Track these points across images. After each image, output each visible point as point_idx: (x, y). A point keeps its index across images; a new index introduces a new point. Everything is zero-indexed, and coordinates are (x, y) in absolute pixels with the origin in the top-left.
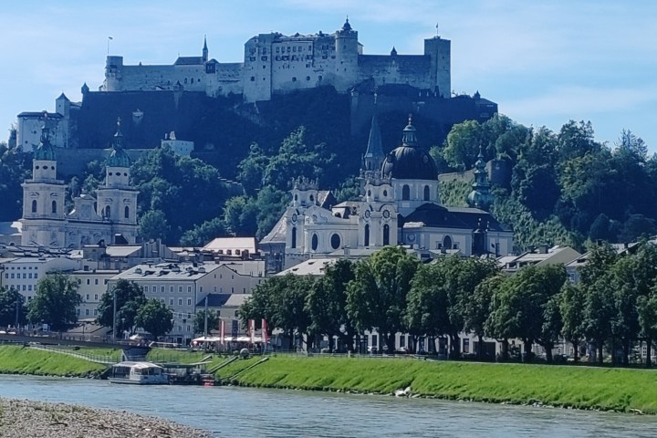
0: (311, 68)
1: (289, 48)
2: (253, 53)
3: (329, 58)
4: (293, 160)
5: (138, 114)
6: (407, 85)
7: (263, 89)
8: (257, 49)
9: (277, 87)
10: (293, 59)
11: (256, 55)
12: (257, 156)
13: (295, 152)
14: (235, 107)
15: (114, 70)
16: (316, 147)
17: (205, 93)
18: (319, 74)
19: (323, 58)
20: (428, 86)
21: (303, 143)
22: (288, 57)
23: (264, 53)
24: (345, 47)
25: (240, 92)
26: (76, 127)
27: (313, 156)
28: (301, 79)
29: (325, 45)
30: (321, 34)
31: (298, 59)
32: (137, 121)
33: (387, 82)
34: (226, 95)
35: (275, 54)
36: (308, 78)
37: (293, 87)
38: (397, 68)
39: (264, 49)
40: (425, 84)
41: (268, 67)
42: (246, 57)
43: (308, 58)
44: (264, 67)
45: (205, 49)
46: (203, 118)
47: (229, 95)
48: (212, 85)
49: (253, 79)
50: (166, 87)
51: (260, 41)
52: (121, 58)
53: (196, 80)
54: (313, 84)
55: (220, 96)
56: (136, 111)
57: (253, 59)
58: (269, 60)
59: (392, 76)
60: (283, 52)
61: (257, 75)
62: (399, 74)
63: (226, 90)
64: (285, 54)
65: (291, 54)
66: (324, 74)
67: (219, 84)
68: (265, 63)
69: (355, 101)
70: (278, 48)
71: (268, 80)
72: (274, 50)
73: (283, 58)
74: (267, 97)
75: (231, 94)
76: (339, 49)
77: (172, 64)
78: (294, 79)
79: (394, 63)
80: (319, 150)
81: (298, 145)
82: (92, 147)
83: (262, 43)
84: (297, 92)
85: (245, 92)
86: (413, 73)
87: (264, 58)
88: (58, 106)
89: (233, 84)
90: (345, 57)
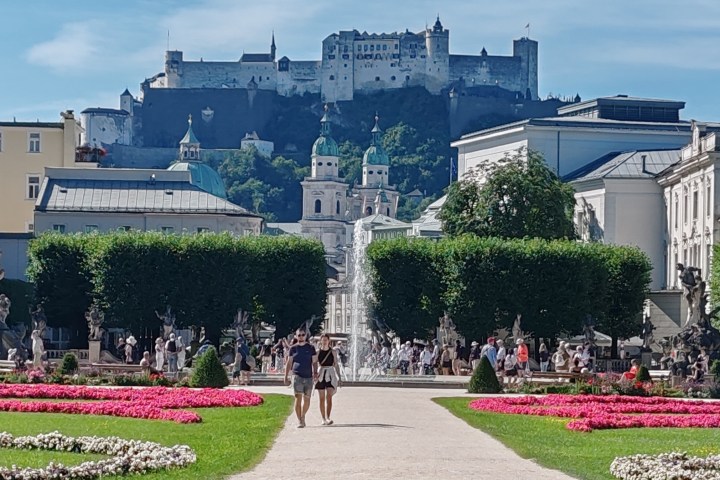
0: (397, 68)
1: (372, 46)
2: (332, 51)
3: (418, 58)
4: (395, 162)
5: (208, 112)
6: (497, 86)
7: (344, 88)
8: (337, 46)
9: (359, 87)
10: (376, 58)
11: (335, 52)
12: (349, 158)
13: (395, 154)
14: (312, 107)
15: (175, 65)
16: (418, 149)
17: (276, 92)
18: (406, 74)
19: (411, 57)
20: (518, 88)
21: (402, 145)
22: (371, 56)
23: (346, 50)
24: (438, 46)
25: (316, 92)
26: (140, 125)
27: (416, 159)
28: (386, 78)
29: (413, 43)
30: (408, 33)
31: (381, 58)
32: (207, 120)
33: (478, 83)
34: (302, 94)
35: (357, 53)
36: (394, 78)
37: (377, 87)
38: (488, 69)
39: (346, 47)
40: (515, 86)
41: (350, 65)
42: (324, 55)
43: (394, 56)
44: (346, 65)
45: (273, 46)
46: (280, 118)
47: (305, 94)
48: (285, 83)
49: (332, 78)
50: (232, 85)
51: (340, 38)
52: (181, 53)
53: (264, 78)
54: (399, 84)
55: (295, 95)
56: (205, 109)
57: (332, 57)
58: (351, 58)
59: (482, 77)
60: (365, 50)
61: (337, 74)
62: (489, 76)
63: (301, 89)
64: (369, 52)
65: (375, 52)
66: (412, 74)
67: (294, 83)
68: (346, 62)
69: (454, 103)
70: (360, 46)
71: (350, 80)
72: (356, 48)
73: (366, 57)
74: (350, 96)
75: (307, 93)
76: (432, 48)
77: (237, 61)
78: (378, 79)
79: (484, 63)
80: (422, 152)
81: (396, 147)
82: (158, 147)
83: (343, 41)
84: (382, 92)
85: (323, 92)
86: (503, 74)
87: (346, 57)
88: (123, 102)
89: (308, 83)
90: (439, 57)
